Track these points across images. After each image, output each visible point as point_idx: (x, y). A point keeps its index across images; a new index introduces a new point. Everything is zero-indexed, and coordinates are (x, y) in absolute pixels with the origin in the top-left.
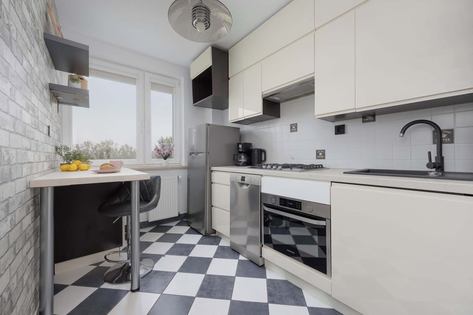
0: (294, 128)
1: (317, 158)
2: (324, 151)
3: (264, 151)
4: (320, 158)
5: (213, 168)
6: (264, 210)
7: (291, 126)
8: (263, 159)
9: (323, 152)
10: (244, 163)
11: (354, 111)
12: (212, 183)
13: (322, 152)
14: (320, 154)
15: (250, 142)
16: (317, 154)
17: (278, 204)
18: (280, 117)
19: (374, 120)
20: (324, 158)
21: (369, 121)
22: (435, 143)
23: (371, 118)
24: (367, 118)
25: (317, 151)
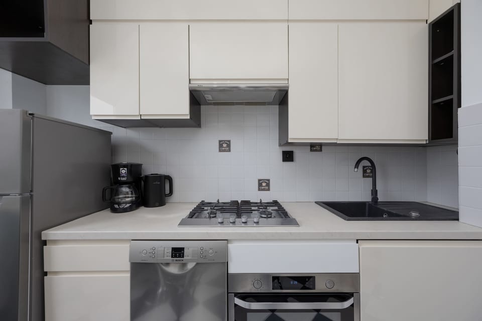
0: (224, 146)
1: (259, 190)
2: (269, 180)
3: (169, 179)
4: (264, 190)
5: (50, 234)
6: (236, 305)
7: (221, 143)
8: (167, 191)
9: (268, 182)
10: (131, 202)
11: (336, 142)
12: (46, 274)
13: (266, 182)
14: (264, 184)
15: (139, 162)
16: (260, 185)
17: (267, 288)
18: (200, 127)
19: (321, 150)
20: (269, 190)
21: (316, 151)
22: (364, 176)
23: (318, 148)
24: (316, 147)
25: (259, 180)
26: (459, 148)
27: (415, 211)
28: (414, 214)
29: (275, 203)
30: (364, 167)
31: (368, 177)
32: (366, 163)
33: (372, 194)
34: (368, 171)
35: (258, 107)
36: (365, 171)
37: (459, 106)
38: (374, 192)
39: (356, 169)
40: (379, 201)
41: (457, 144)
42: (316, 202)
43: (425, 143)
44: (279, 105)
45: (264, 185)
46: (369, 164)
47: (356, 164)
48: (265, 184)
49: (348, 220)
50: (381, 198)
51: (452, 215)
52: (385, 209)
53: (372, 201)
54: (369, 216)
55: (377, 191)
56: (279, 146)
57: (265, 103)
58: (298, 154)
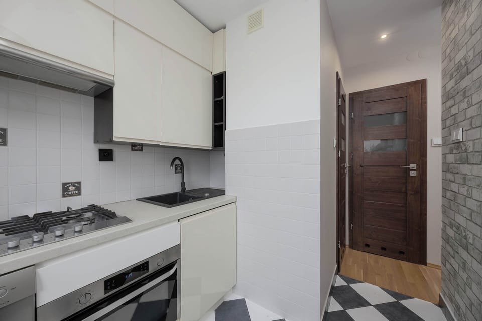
1: (64, 196)
2: (79, 183)
4: (72, 195)
9: (78, 185)
13: (74, 186)
16: (65, 190)
20: (79, 194)
21: (137, 150)
22: (176, 173)
23: (139, 148)
24: (136, 147)
25: (64, 184)
26: (226, 153)
27: (207, 192)
28: (207, 195)
29: (93, 208)
30: (176, 165)
31: (178, 172)
32: (177, 162)
33: (182, 186)
34: (179, 168)
35: (62, 92)
36: (176, 169)
37: (226, 130)
38: (183, 184)
39: (172, 167)
40: (186, 190)
41: (225, 151)
42: (137, 199)
43: (211, 149)
44: (95, 97)
45: (70, 189)
46: (180, 163)
47: (172, 162)
48: (74, 188)
49: (170, 207)
50: (188, 188)
51: (222, 192)
52: (191, 195)
53: (182, 190)
54: (180, 202)
55: (184, 183)
56: (95, 143)
57: (77, 90)
58: (118, 153)
